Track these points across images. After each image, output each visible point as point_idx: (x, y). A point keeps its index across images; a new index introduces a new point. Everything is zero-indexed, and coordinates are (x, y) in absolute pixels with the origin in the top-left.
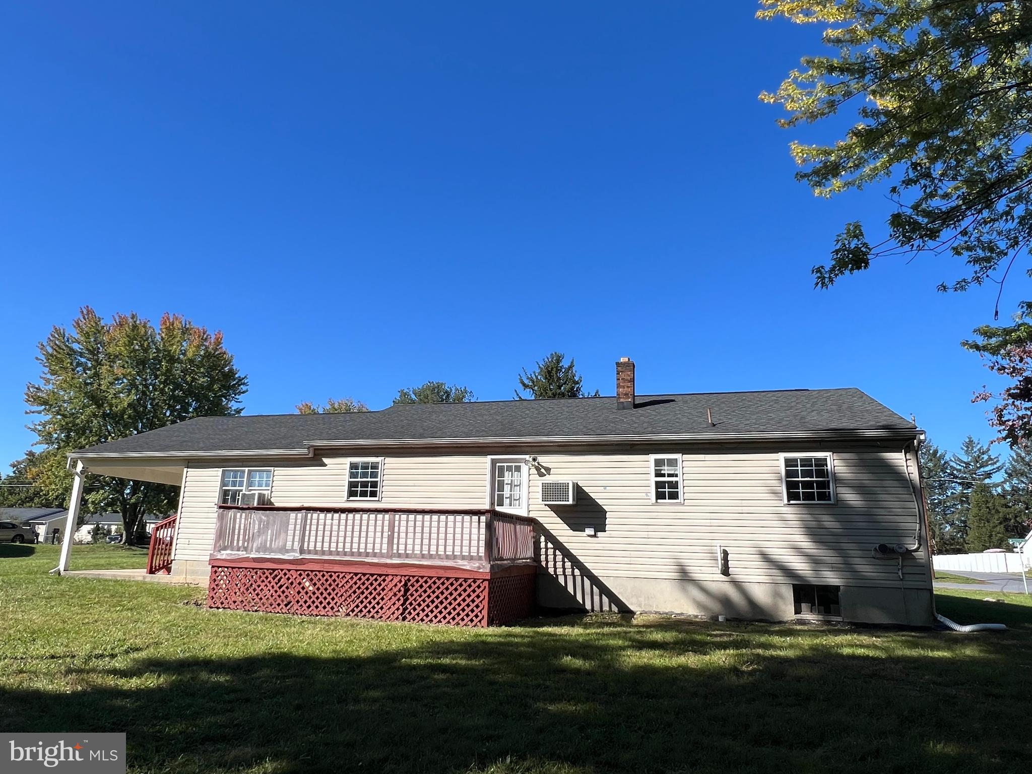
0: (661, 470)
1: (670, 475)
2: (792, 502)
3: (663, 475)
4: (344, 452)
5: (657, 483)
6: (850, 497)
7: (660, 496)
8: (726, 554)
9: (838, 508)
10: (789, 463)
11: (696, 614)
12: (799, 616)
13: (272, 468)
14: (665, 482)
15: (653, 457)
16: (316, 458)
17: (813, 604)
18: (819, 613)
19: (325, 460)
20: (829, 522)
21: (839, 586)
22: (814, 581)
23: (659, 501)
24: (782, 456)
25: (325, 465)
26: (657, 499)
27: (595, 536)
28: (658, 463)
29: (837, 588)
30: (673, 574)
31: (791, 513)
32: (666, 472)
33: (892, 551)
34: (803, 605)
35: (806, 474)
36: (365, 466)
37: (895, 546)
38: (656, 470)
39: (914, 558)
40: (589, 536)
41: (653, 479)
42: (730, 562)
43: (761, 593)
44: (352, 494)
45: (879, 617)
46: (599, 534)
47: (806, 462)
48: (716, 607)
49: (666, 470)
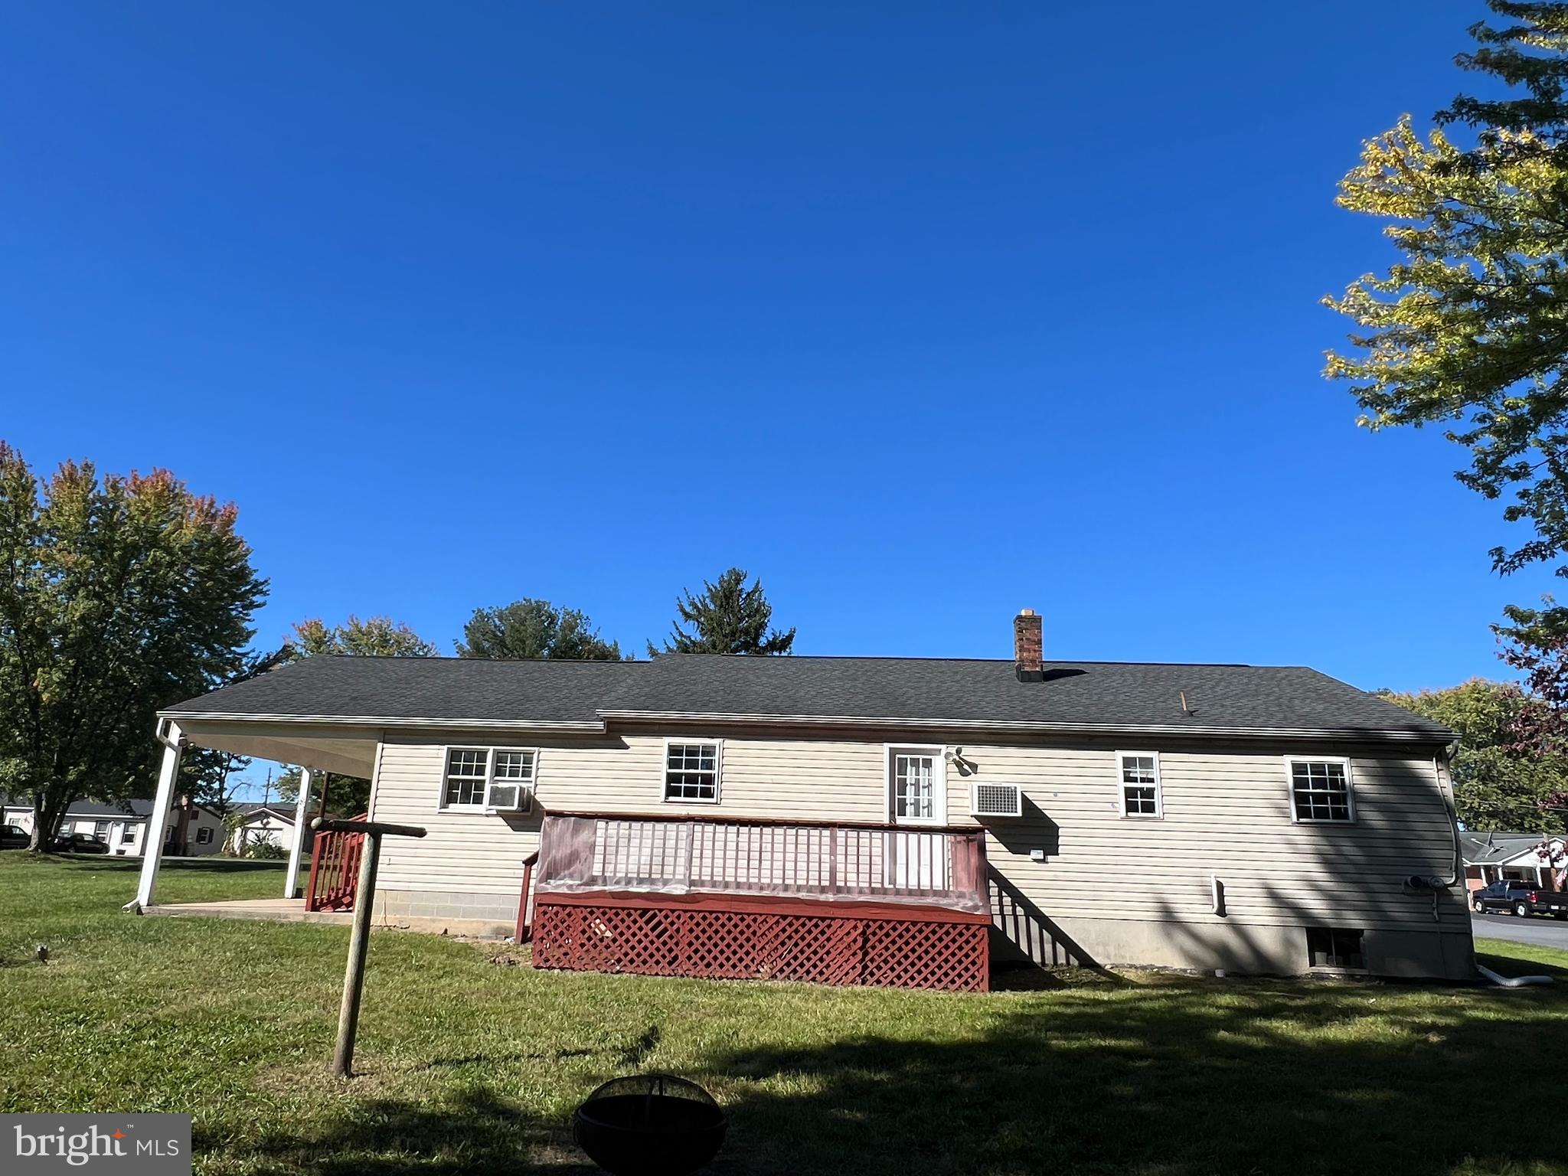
0: (1130, 772)
1: (1143, 780)
2: (1302, 820)
3: (1135, 780)
4: (656, 728)
5: (1127, 789)
6: (1374, 818)
7: (1131, 807)
8: (1220, 887)
9: (1359, 830)
10: (1298, 769)
11: (1183, 967)
12: (1314, 969)
13: (536, 749)
14: (1137, 789)
15: (1120, 755)
16: (612, 736)
17: (1329, 953)
18: (1338, 965)
19: (626, 740)
20: (1349, 848)
21: (1363, 930)
22: (1332, 923)
23: (1130, 814)
24: (1288, 760)
25: (627, 747)
26: (1127, 811)
27: (1044, 861)
28: (1128, 762)
29: (1359, 932)
30: (1154, 914)
31: (1302, 836)
32: (1139, 776)
33: (1426, 885)
34: (1318, 954)
35: (1318, 784)
36: (692, 751)
37: (1429, 879)
38: (1124, 772)
39: (1450, 894)
40: (1035, 860)
41: (1123, 785)
42: (1226, 898)
43: (1268, 940)
44: (672, 791)
45: (1411, 971)
46: (1050, 858)
47: (1317, 768)
48: (1209, 958)
49: (1138, 772)
